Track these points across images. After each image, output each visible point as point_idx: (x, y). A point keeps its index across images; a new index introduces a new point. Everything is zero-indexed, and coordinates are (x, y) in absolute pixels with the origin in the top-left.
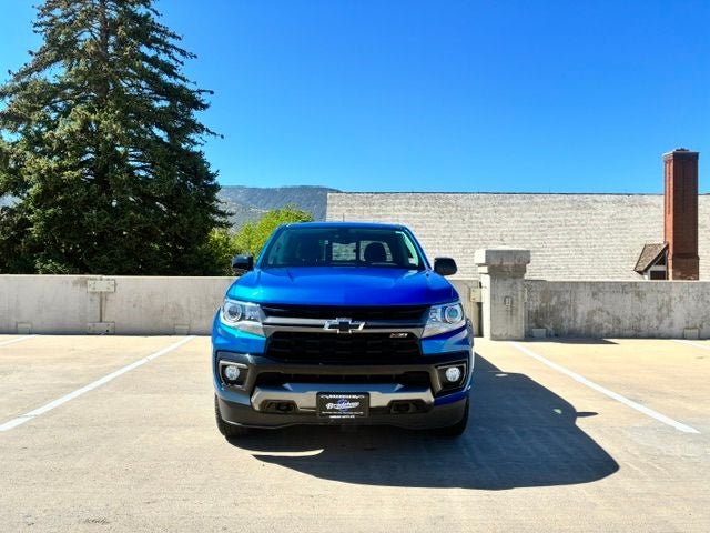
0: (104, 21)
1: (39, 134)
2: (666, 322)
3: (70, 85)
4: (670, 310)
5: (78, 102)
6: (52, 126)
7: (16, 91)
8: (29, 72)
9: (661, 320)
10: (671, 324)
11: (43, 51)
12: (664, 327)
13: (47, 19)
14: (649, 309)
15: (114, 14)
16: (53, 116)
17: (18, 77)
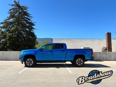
0: (19, 12)
1: (8, 29)
2: (111, 58)
3: (13, 22)
4: (111, 56)
5: (15, 25)
6: (11, 28)
7: (5, 23)
8: (7, 20)
9: (110, 58)
10: (111, 59)
11: (10, 17)
12: (110, 59)
13: (10, 12)
14: (108, 56)
15: (21, 11)
16: (11, 27)
17: (5, 21)
